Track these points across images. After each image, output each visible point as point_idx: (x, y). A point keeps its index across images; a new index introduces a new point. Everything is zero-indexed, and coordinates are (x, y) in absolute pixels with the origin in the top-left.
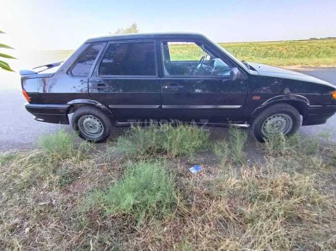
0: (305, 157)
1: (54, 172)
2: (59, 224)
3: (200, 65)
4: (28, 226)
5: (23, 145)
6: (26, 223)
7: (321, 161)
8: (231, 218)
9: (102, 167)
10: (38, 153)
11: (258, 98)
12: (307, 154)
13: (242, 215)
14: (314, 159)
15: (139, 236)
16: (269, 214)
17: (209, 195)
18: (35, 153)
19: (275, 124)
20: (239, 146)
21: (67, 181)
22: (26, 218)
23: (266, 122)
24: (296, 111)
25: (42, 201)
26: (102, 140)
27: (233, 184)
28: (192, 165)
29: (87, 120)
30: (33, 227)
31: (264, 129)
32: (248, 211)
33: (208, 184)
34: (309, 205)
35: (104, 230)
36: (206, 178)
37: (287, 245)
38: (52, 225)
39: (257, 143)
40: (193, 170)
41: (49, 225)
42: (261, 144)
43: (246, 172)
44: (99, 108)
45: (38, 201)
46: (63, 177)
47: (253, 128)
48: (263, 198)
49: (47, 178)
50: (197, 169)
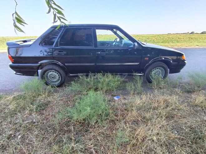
0: (172, 89)
1: (32, 104)
2: (41, 132)
3: (114, 43)
4: (19, 135)
5: (6, 90)
6: (18, 133)
7: (180, 90)
8: (140, 120)
9: (62, 100)
10: (18, 94)
11: (147, 59)
12: (173, 87)
13: (144, 118)
14: (177, 90)
15: (90, 133)
16: (158, 116)
17: (126, 110)
18: (16, 94)
19: (156, 73)
20: (139, 84)
21: (41, 108)
22: (17, 130)
23: (152, 72)
24: (166, 66)
25: (26, 121)
26: (60, 86)
27: (138, 103)
28: (115, 96)
29: (50, 73)
30: (23, 135)
31: (151, 76)
32: (148, 115)
33: (125, 104)
34: (176, 110)
35: (69, 132)
36: (123, 101)
37: (168, 129)
38: (36, 132)
39: (148, 84)
40: (116, 98)
41: (33, 133)
42: (150, 84)
43: (144, 97)
44: (59, 66)
45: (23, 121)
46: (38, 106)
47: (145, 75)
48: (154, 109)
49: (28, 108)
50: (118, 97)
